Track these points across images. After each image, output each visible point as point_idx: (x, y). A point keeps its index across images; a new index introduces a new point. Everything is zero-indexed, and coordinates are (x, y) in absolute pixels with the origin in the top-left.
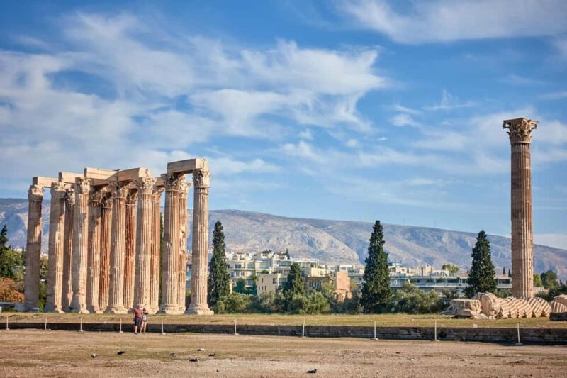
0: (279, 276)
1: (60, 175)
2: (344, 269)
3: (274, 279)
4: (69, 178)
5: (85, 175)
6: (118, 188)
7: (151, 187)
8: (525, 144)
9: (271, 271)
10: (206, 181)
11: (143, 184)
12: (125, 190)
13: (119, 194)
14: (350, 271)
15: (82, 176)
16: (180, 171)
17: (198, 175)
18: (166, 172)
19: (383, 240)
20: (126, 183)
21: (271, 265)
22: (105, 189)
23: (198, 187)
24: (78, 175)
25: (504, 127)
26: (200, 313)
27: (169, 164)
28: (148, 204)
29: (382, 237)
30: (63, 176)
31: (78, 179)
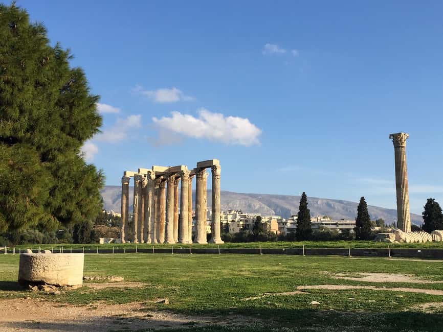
0: (241, 223)
1: (139, 170)
2: (274, 219)
3: (238, 224)
4: (144, 171)
5: (153, 170)
6: (170, 176)
7: (188, 175)
8: (403, 147)
9: (236, 220)
10: (218, 171)
11: (184, 174)
12: (173, 177)
13: (170, 179)
14: (278, 220)
15: (151, 170)
16: (204, 166)
17: (214, 168)
18: (196, 167)
19: (307, 202)
20: (174, 173)
21: (236, 217)
22: (162, 177)
23: (214, 175)
24: (149, 170)
25: (390, 138)
26: (217, 243)
27: (198, 163)
28: (186, 184)
29: (306, 200)
30: (140, 171)
31: (149, 172)
